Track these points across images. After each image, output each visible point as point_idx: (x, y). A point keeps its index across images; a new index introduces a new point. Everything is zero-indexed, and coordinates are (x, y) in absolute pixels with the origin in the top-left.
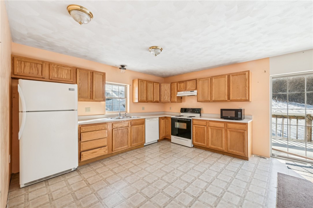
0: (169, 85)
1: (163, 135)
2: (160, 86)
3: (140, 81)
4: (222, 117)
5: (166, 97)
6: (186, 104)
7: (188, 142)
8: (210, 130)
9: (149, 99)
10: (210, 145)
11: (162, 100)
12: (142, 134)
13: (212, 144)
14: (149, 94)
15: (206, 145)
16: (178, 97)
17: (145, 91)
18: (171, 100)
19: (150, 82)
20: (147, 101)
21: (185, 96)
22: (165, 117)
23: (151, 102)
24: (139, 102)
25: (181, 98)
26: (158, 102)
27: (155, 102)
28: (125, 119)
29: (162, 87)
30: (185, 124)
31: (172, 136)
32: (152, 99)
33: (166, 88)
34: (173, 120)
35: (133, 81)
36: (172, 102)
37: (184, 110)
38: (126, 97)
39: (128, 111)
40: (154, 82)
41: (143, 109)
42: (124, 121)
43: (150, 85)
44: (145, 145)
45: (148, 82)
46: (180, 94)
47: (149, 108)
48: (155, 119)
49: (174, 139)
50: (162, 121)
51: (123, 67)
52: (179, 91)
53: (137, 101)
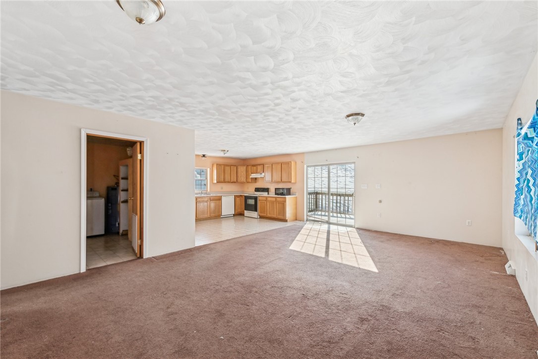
0: (245, 167)
1: (239, 211)
2: (237, 168)
3: (218, 165)
4: (276, 194)
5: (242, 178)
6: (259, 185)
7: (255, 214)
8: (268, 203)
9: (226, 180)
10: (269, 215)
11: (239, 180)
12: (219, 208)
13: (269, 214)
14: (226, 176)
15: (265, 215)
16: (252, 178)
17: (223, 174)
18: (246, 180)
19: (227, 165)
20: (224, 182)
21: (258, 178)
22: (241, 195)
23: (229, 182)
24: (217, 182)
25: (256, 179)
26: (235, 182)
27: (232, 183)
28: (205, 195)
29: (239, 170)
30: (254, 200)
31: (245, 211)
32: (229, 180)
33: (242, 169)
34: (247, 198)
35: (213, 165)
36: (248, 182)
37: (257, 190)
38: (207, 179)
39: (209, 190)
40: (231, 165)
41: (222, 188)
42: (205, 197)
43: (228, 168)
44: (221, 217)
45: (225, 165)
46: (254, 176)
47: (227, 187)
48: (231, 197)
49: (247, 213)
50: (238, 199)
51: (204, 156)
52: (252, 173)
53: (215, 182)
